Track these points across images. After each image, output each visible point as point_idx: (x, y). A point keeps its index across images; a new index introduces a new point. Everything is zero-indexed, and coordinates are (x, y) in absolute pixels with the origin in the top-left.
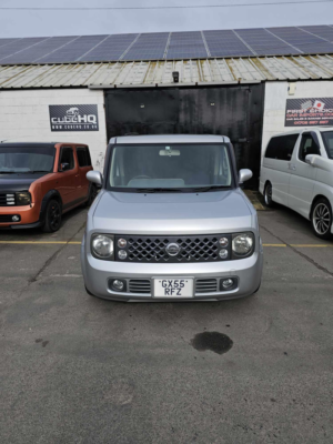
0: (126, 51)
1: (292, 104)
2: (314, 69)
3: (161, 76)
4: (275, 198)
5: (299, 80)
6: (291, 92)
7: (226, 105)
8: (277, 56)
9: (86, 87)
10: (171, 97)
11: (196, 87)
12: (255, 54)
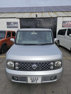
0: (25, 10)
1: (64, 22)
2: (69, 14)
3: (33, 16)
4: (60, 44)
5: (65, 17)
6: (63, 19)
7: (48, 22)
8: (60, 12)
9: (15, 18)
10: (35, 20)
11: (41, 18)
12: (55, 11)
